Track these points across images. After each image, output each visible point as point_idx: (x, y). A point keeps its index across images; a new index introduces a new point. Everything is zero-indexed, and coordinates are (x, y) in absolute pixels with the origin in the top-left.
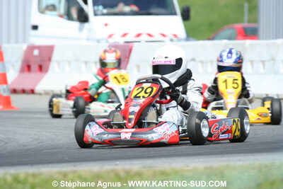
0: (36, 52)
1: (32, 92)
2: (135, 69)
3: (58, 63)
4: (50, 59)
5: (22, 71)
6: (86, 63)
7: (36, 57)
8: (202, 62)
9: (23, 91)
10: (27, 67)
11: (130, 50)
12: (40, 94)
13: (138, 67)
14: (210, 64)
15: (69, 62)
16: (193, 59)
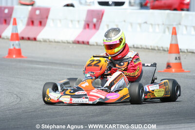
0: (38, 12)
1: (35, 39)
2: (106, 27)
3: (53, 20)
4: (47, 18)
5: (28, 24)
6: (72, 21)
7: (37, 15)
8: (152, 25)
9: (29, 39)
10: (31, 22)
11: (103, 14)
12: (40, 41)
14: (157, 26)
15: (60, 20)
16: (146, 23)
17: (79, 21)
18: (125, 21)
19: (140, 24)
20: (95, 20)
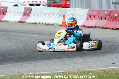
1: (1, 21)
2: (33, 15)
3: (9, 12)
4: (6, 11)
6: (17, 12)
7: (2, 10)
8: (53, 14)
11: (31, 9)
12: (3, 21)
13: (34, 14)
14: (56, 15)
15: (12, 12)
16: (51, 13)
17: (21, 13)
18: (41, 12)
19: (48, 14)
20: (28, 12)
